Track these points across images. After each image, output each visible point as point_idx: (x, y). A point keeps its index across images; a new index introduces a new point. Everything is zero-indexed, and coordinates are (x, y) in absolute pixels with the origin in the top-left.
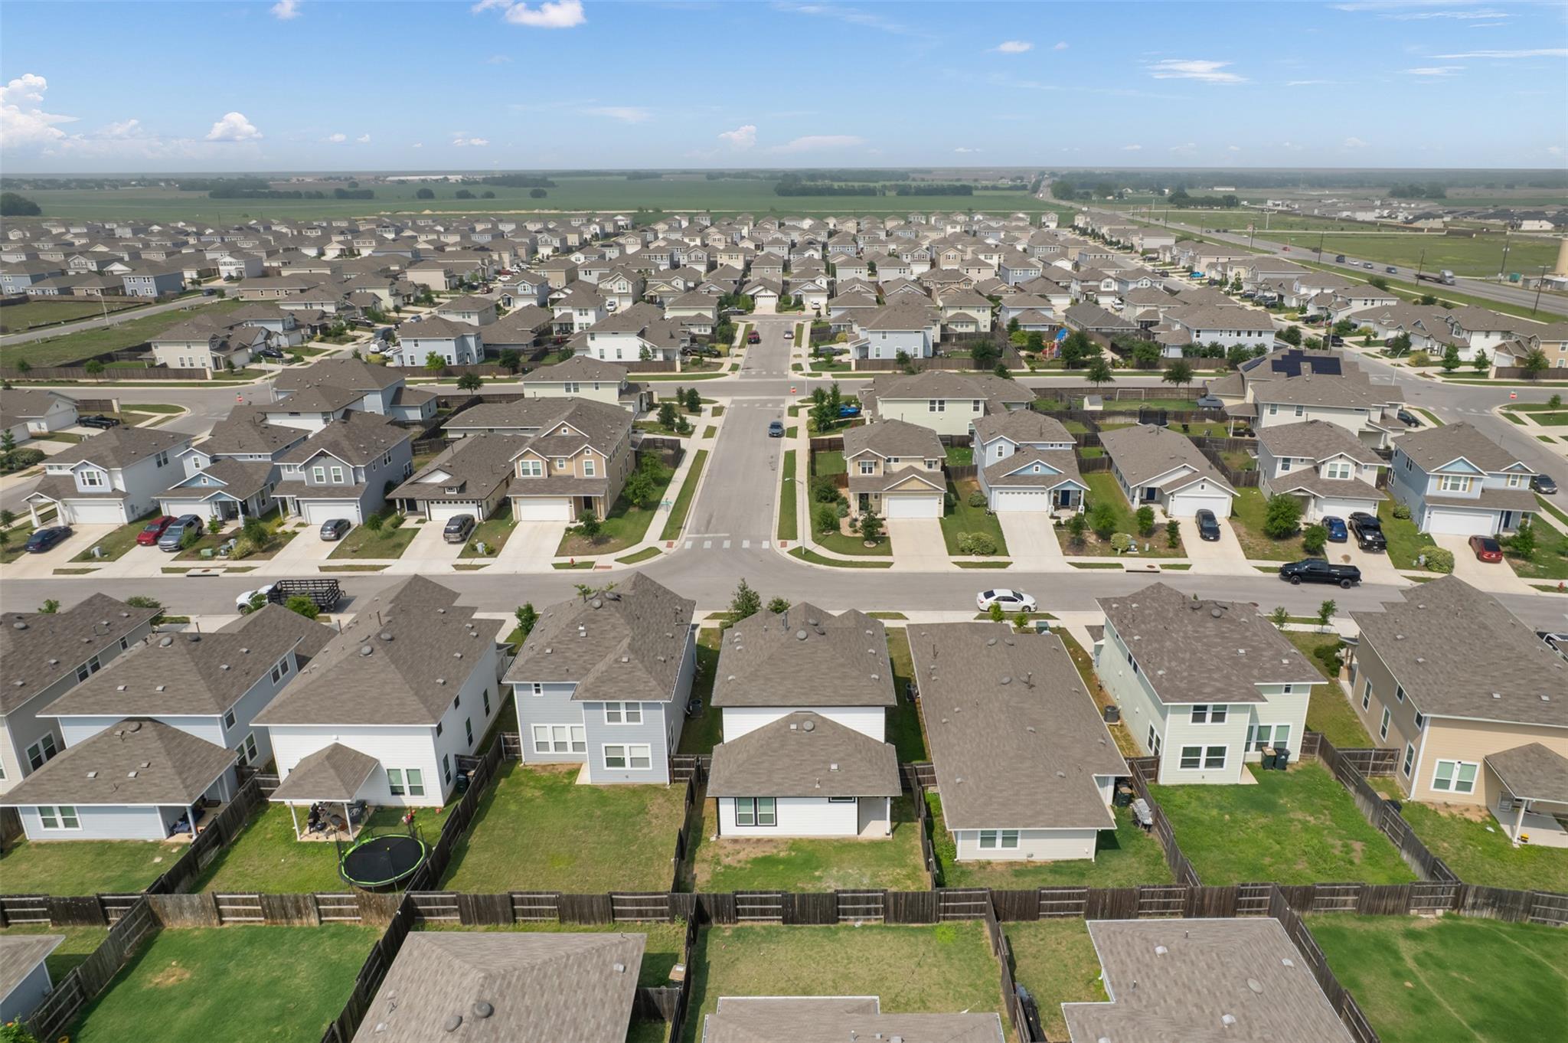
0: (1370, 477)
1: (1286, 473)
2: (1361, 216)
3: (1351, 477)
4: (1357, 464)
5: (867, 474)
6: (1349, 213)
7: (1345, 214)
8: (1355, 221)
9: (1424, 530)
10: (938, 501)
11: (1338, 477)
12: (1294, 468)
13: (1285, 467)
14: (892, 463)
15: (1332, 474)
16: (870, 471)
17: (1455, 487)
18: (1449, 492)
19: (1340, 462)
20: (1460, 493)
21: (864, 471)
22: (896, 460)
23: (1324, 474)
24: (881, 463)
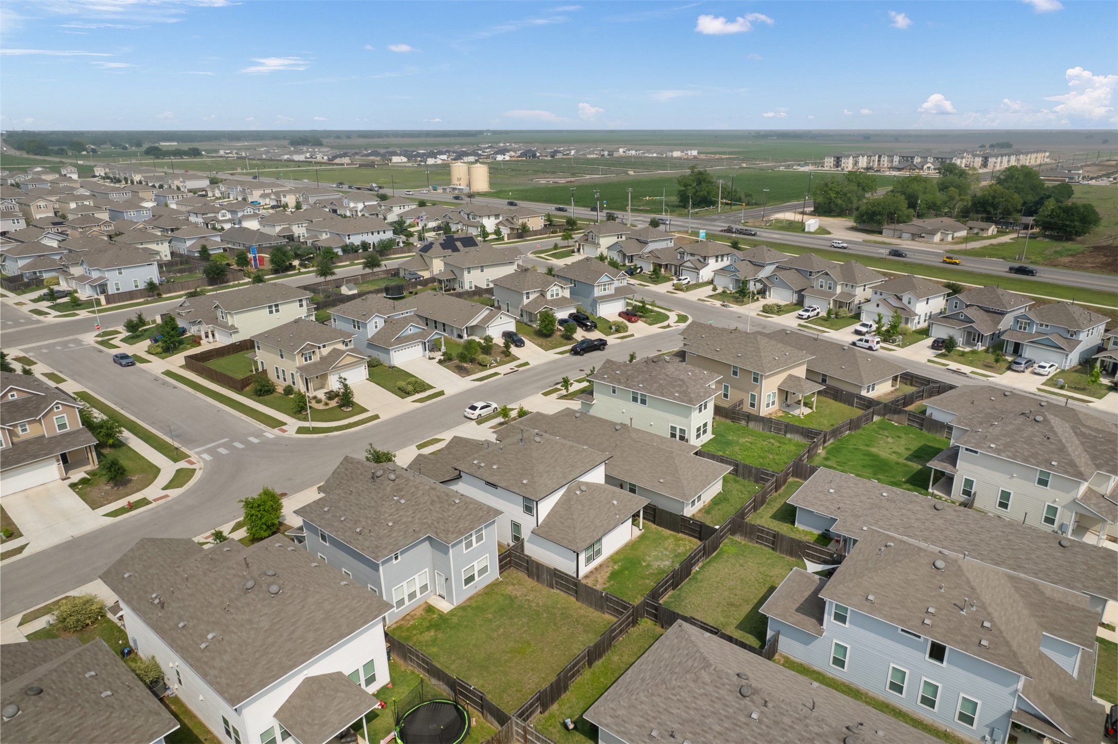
0: (567, 293)
1: (529, 300)
2: (297, 158)
3: (560, 296)
4: (562, 287)
5: (309, 362)
6: (288, 156)
7: (286, 157)
8: (293, 161)
9: (598, 315)
10: (364, 367)
11: (555, 297)
12: (532, 297)
13: (528, 298)
14: (322, 349)
15: (552, 295)
16: (310, 359)
17: (605, 290)
18: (603, 293)
19: (555, 288)
20: (607, 292)
21: (306, 360)
22: (324, 346)
23: (549, 297)
24: (317, 350)
